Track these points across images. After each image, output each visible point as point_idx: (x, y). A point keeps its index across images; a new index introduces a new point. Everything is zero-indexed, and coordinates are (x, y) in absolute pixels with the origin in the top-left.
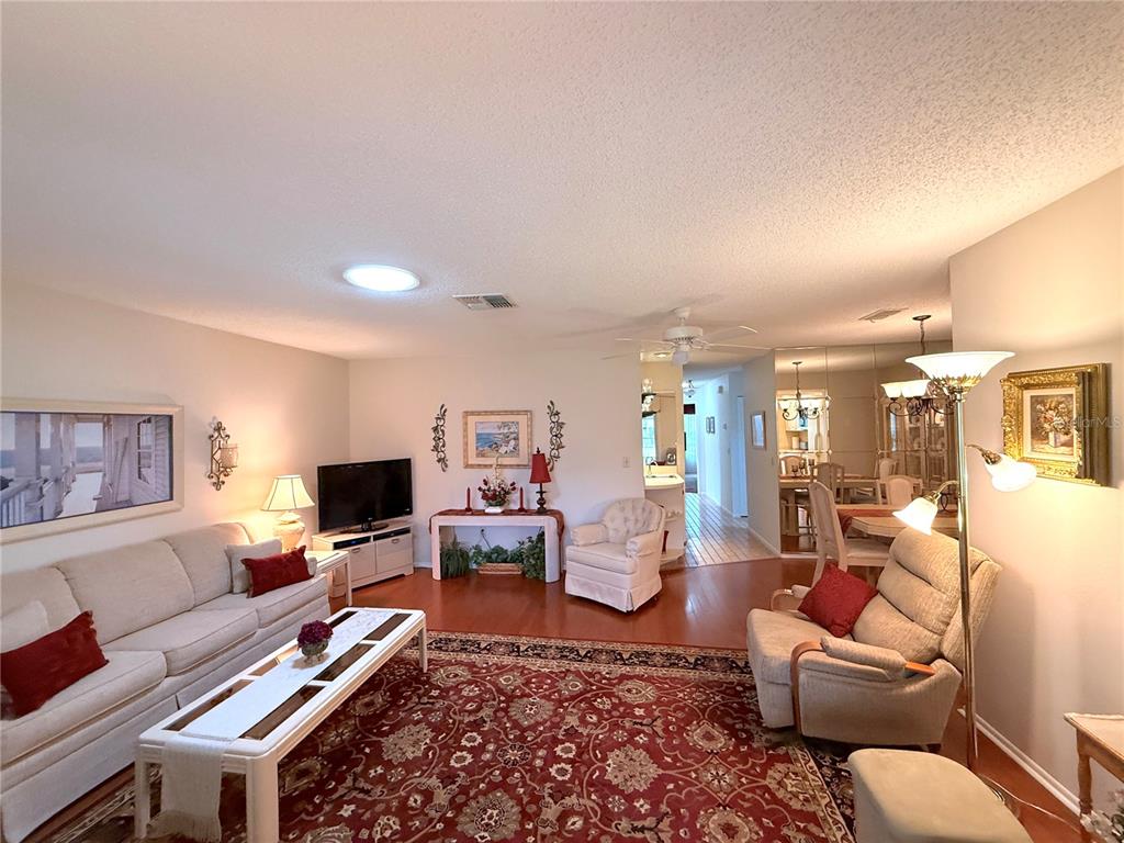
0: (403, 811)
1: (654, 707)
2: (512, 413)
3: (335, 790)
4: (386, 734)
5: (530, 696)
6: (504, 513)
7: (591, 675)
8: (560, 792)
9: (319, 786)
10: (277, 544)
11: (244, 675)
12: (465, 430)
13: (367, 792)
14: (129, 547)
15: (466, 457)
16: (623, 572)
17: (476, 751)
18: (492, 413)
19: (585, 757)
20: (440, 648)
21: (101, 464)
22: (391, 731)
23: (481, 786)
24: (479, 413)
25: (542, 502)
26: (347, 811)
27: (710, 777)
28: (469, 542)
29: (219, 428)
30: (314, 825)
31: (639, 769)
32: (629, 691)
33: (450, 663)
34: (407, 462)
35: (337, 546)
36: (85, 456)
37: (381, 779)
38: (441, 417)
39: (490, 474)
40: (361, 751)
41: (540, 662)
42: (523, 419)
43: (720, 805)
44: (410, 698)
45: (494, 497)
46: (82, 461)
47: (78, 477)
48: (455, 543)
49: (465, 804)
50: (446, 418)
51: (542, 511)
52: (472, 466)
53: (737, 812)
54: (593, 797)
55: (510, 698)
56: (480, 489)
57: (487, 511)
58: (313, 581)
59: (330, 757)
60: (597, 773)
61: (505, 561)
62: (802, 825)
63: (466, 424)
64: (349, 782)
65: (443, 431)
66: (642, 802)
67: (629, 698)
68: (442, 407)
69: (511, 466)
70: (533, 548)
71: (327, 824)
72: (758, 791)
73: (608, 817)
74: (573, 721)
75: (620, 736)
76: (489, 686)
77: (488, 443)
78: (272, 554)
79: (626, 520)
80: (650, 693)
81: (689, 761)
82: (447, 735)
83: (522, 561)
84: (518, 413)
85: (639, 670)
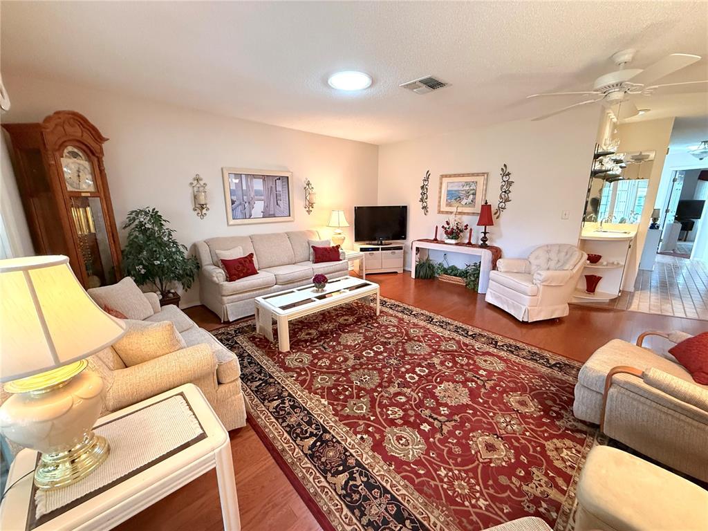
0: (333, 361)
1: (495, 374)
2: (473, 175)
3: (316, 343)
4: (345, 333)
5: (421, 342)
6: (457, 244)
7: (466, 345)
8: (406, 384)
9: (311, 341)
10: (328, 242)
11: (294, 290)
12: (441, 188)
13: (325, 349)
14: (274, 234)
15: (439, 206)
16: (526, 294)
17: (377, 353)
18: (459, 175)
19: (430, 378)
20: (391, 308)
21: (263, 198)
22: (348, 332)
23: (370, 366)
24: (450, 176)
25: (485, 239)
26: (315, 352)
27: (502, 420)
28: (436, 260)
29: (308, 184)
30: (302, 351)
31: (457, 396)
32: (485, 361)
33: (391, 315)
34: (405, 208)
35: (362, 250)
36: (257, 193)
37: (333, 347)
38: (427, 179)
39: (452, 218)
40: (332, 335)
41: (440, 329)
42: (481, 180)
43: (496, 434)
44: (364, 323)
45: (452, 233)
46: (256, 195)
47: (256, 202)
48: (428, 260)
49: (358, 369)
50: (429, 180)
51: (484, 246)
52: (443, 212)
53: (505, 443)
54: (420, 394)
55: (410, 339)
56: (443, 227)
57: (446, 242)
58: (340, 262)
59: (321, 332)
60: (431, 387)
61: (455, 275)
62: (551, 474)
63: (441, 184)
64: (321, 343)
65: (427, 189)
66: (446, 409)
67: (482, 364)
68: (428, 172)
69: (468, 214)
70: (475, 270)
71: (306, 352)
72: (533, 443)
73: (420, 404)
74: (436, 361)
75: (459, 378)
76: (403, 330)
77: (454, 197)
78: (326, 246)
79: (549, 259)
80: (500, 366)
81: (495, 407)
82: (370, 342)
83: (466, 277)
84: (478, 175)
85: (502, 354)
